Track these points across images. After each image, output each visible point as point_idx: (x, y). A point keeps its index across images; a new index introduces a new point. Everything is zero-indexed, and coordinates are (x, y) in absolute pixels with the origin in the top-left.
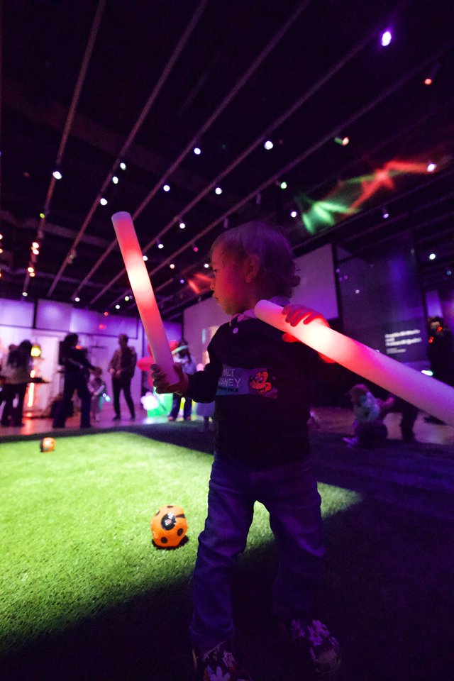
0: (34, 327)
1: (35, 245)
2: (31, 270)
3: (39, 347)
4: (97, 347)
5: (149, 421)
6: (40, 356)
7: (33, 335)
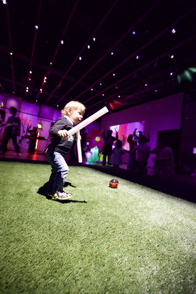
0: (39, 116)
1: (45, 78)
2: (41, 90)
3: (42, 124)
5: (87, 163)
6: (41, 128)
7: (38, 119)
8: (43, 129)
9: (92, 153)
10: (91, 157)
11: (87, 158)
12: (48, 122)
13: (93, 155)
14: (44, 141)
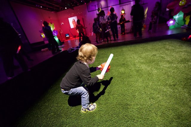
0: (120, 4)
3: (124, 10)
4: (143, 4)
6: (124, 13)
7: (120, 6)
8: (125, 13)
9: (174, 20)
10: (173, 24)
11: (168, 27)
12: (127, 5)
13: (177, 21)
14: (129, 23)
